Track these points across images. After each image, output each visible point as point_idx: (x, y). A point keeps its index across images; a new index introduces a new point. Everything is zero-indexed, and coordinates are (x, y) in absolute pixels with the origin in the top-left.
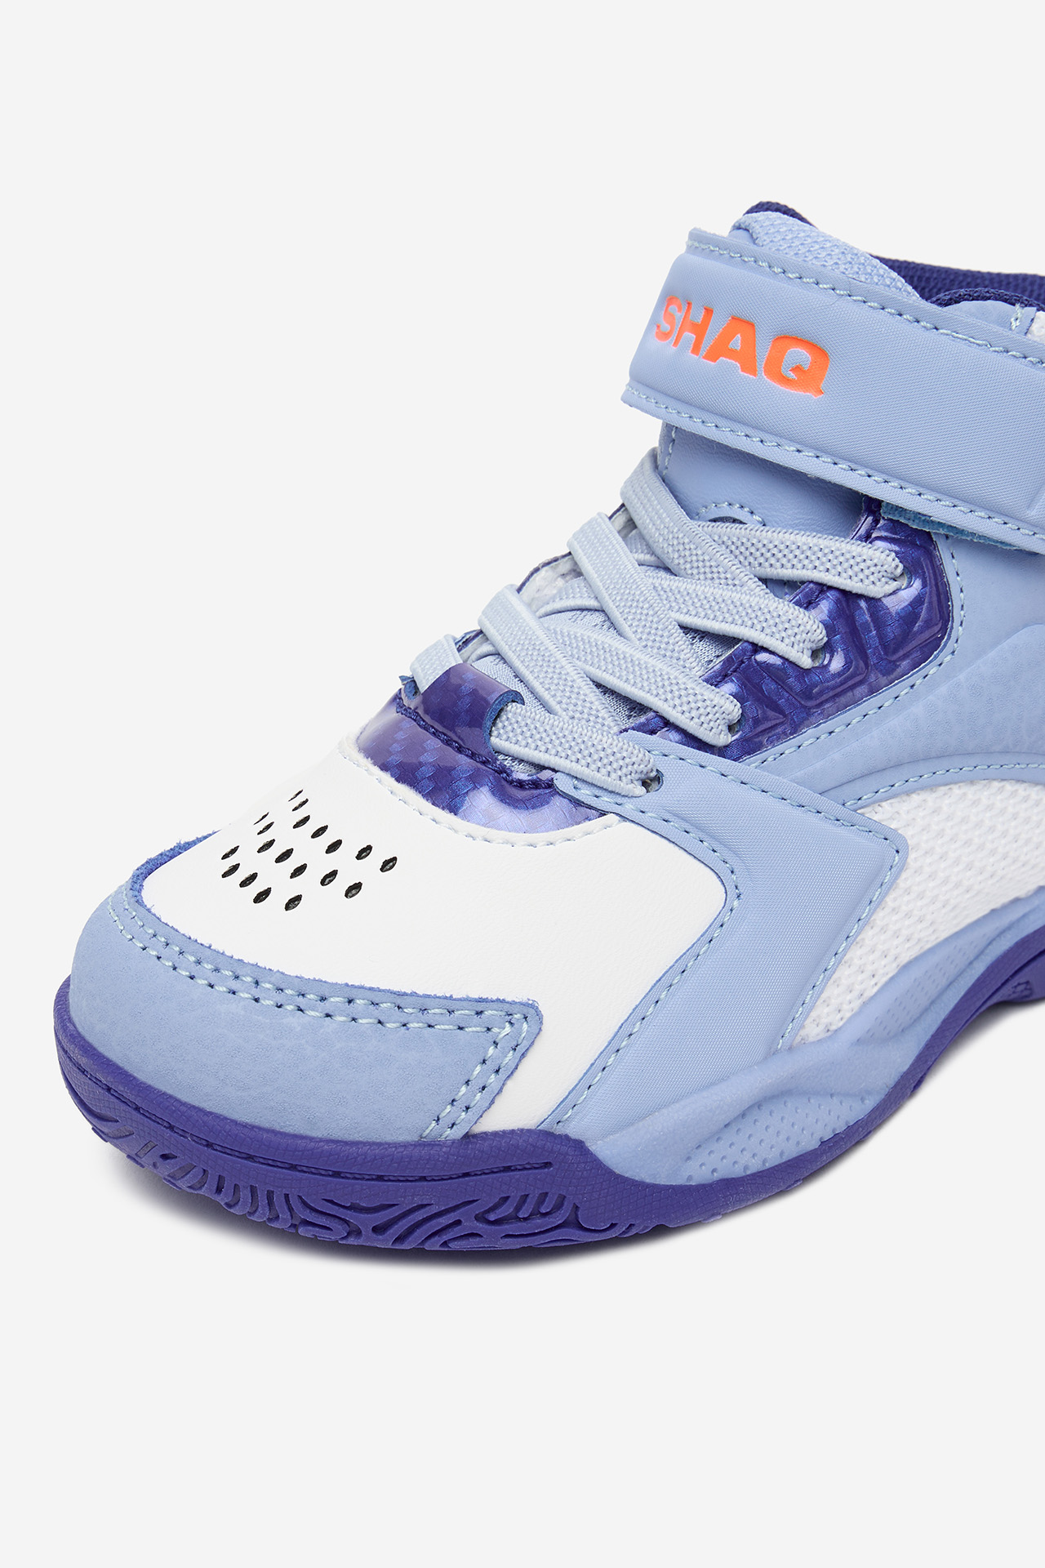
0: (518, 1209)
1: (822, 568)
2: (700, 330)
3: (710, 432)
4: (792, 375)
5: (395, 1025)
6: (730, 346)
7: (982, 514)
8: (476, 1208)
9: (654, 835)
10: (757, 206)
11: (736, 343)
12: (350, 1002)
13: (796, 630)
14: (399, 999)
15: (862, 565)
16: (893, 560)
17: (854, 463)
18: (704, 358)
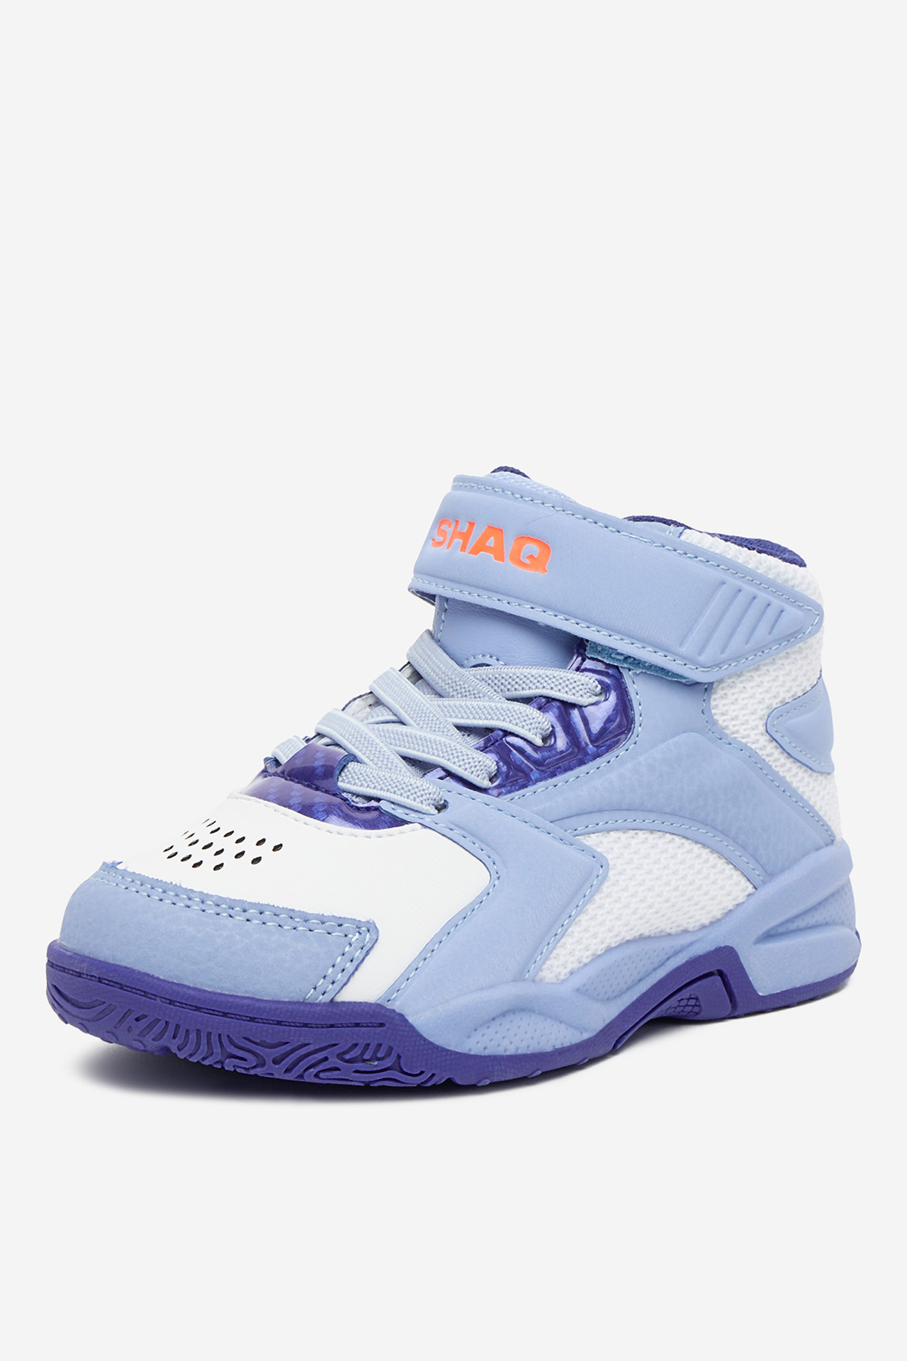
0: (363, 1053)
1: (548, 687)
2: (465, 537)
3: (474, 599)
4: (527, 561)
5: (289, 928)
6: (487, 544)
7: (651, 649)
8: (336, 1050)
9: (443, 837)
10: (499, 468)
11: (491, 542)
12: (261, 913)
13: (532, 721)
14: (291, 914)
15: (574, 685)
16: (594, 682)
17: (569, 615)
18: (469, 553)
